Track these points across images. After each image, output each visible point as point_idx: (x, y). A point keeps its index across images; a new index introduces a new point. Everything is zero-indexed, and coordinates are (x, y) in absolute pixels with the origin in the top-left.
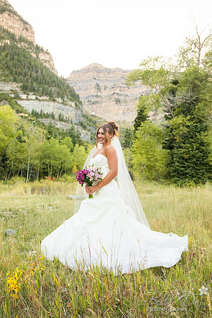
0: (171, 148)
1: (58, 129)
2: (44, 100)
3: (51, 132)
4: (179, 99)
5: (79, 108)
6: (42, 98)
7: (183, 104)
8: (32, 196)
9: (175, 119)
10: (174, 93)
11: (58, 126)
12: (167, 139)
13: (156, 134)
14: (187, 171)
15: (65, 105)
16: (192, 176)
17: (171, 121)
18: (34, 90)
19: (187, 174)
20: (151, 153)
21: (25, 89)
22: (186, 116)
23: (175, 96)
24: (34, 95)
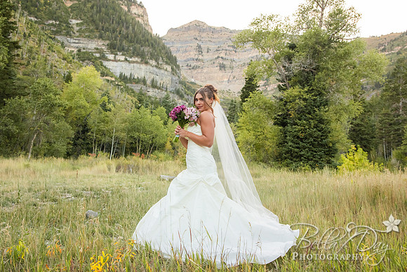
0: (284, 124)
1: (150, 97)
2: (134, 62)
3: (141, 100)
4: (295, 66)
5: (176, 72)
6: (133, 59)
7: (301, 73)
8: (117, 174)
9: (290, 90)
10: (290, 59)
11: (150, 94)
12: (280, 113)
13: (267, 107)
14: (302, 153)
15: (160, 68)
16: (308, 159)
17: (285, 93)
18: (123, 49)
19: (301, 156)
20: (260, 130)
21: (113, 48)
22: (304, 87)
23: (291, 63)
24: (123, 55)
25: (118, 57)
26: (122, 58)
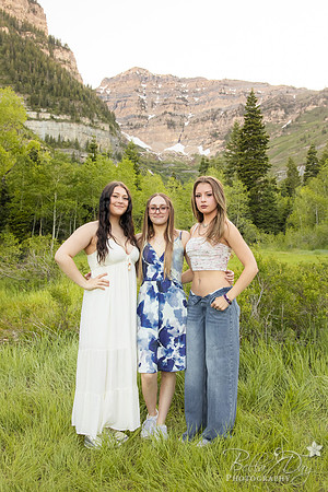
2: (63, 121)
5: (115, 132)
6: (61, 117)
15: (95, 128)
18: (48, 105)
21: (34, 103)
24: (47, 112)
25: (42, 116)
26: (48, 116)
